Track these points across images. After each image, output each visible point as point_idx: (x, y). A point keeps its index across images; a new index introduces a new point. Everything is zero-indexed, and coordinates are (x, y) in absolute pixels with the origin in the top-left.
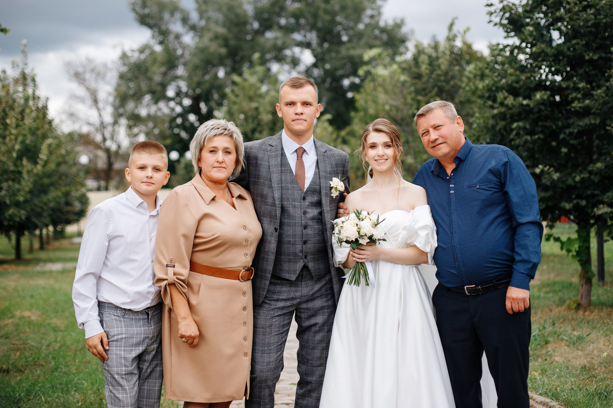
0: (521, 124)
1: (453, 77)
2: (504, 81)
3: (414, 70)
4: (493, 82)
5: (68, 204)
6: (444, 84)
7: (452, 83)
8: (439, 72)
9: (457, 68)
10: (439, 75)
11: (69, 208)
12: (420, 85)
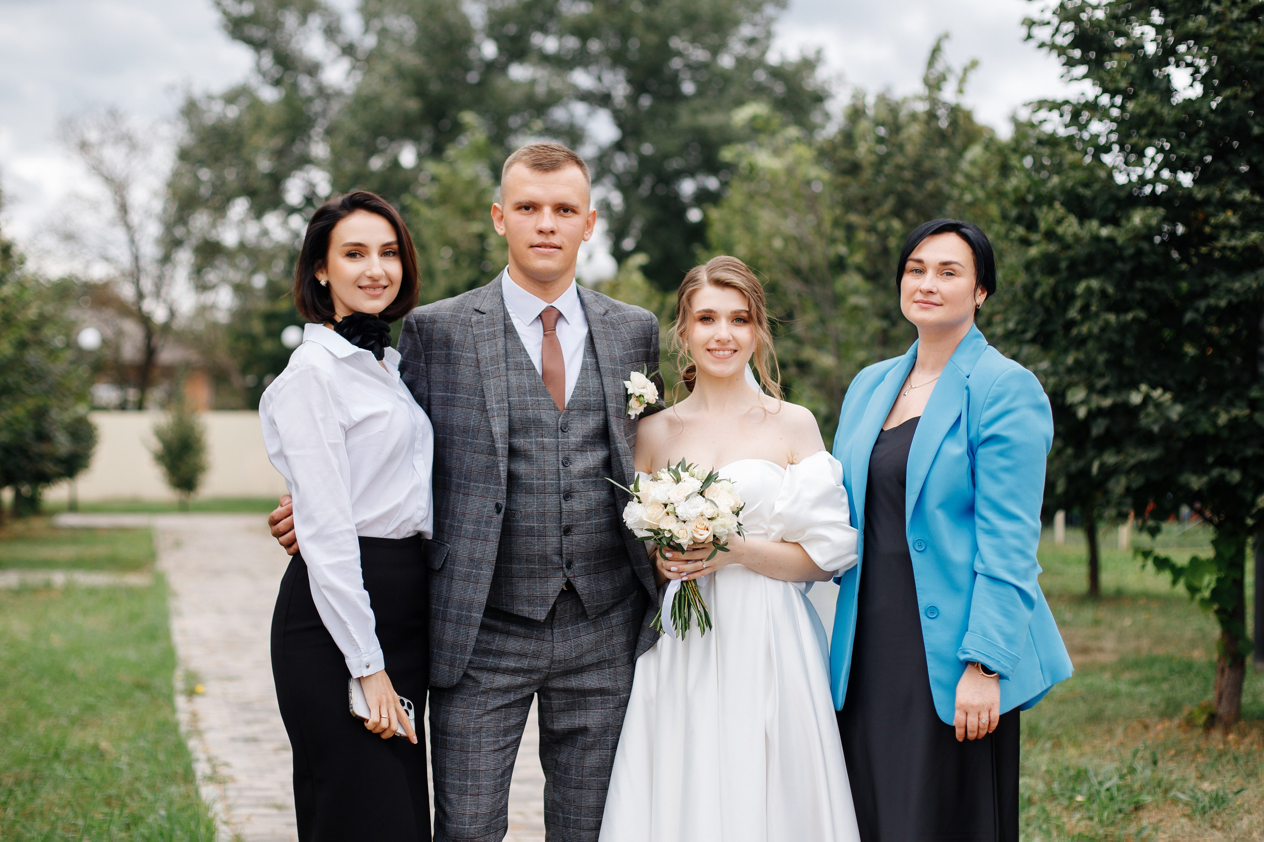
0: (1095, 283)
1: (932, 174)
2: (1055, 180)
3: (843, 153)
4: (1028, 183)
5: (42, 436)
6: (911, 188)
7: (930, 185)
8: (900, 160)
9: (943, 152)
10: (900, 168)
11: (44, 448)
12: (854, 189)
